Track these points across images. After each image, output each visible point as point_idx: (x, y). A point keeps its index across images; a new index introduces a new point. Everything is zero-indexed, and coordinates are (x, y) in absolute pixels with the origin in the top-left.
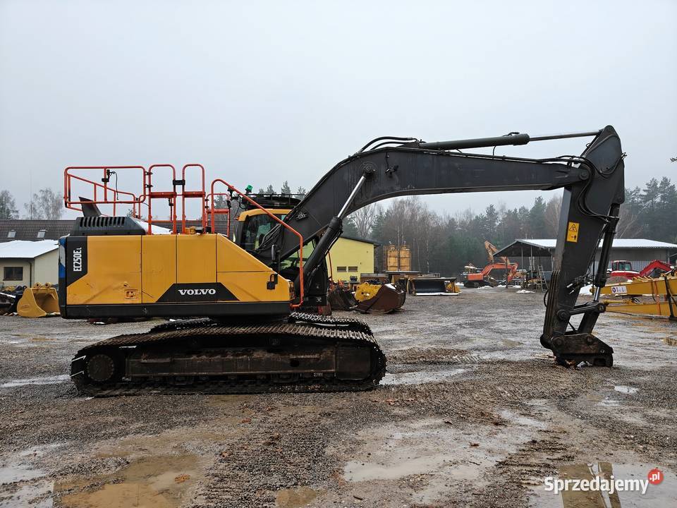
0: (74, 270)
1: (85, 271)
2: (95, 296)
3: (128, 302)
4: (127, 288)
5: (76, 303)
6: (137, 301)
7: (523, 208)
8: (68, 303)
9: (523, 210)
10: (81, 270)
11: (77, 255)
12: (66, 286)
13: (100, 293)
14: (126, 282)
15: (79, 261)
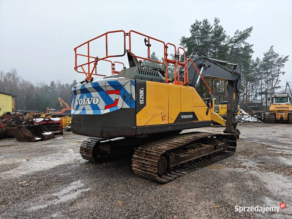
0: (140, 103)
1: (145, 104)
2: (149, 120)
3: (163, 123)
4: (162, 115)
5: (141, 125)
6: (166, 122)
7: (67, 84)
8: (138, 125)
9: (67, 85)
10: (143, 103)
11: (141, 92)
12: (136, 114)
13: (152, 118)
14: (162, 111)
15: (142, 97)
